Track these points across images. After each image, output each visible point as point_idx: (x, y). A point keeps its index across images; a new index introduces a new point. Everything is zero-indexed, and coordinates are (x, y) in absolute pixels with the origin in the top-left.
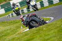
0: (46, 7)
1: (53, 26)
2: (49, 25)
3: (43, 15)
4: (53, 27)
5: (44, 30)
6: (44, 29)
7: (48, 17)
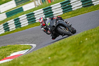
0: (25, 28)
1: (36, 57)
2: (29, 57)
3: (19, 41)
4: (35, 60)
5: (21, 65)
6: (21, 63)
7: (27, 44)
